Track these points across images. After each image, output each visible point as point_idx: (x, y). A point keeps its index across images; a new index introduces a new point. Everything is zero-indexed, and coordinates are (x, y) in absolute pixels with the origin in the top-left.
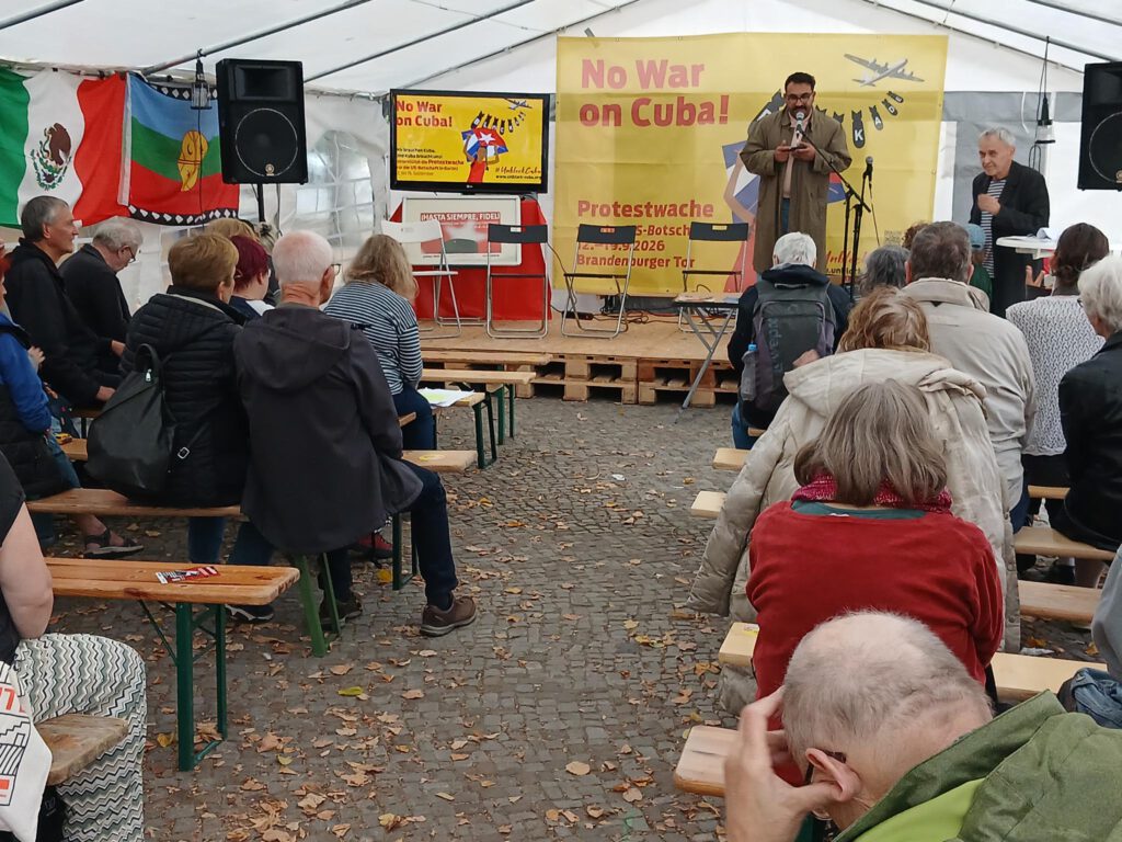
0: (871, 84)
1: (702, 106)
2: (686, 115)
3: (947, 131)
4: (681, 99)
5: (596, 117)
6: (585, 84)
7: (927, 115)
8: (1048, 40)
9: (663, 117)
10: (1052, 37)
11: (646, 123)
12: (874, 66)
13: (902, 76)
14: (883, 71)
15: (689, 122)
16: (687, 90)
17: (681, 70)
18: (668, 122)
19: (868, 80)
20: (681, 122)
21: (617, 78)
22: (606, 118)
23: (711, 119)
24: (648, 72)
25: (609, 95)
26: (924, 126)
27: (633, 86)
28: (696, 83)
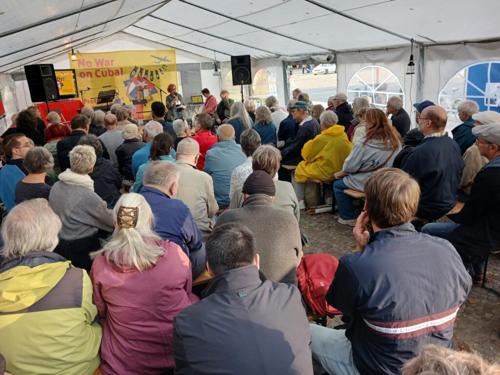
0: (158, 63)
1: (116, 71)
2: (111, 73)
3: (178, 73)
4: (109, 69)
5: (84, 76)
6: (79, 66)
7: (173, 70)
8: (215, 51)
9: (104, 74)
10: (216, 50)
11: (100, 76)
12: (158, 58)
13: (165, 60)
14: (161, 59)
15: (112, 75)
16: (110, 67)
17: (107, 61)
18: (106, 76)
19: (158, 62)
20: (110, 75)
21: (89, 64)
22: (88, 76)
23: (119, 74)
24: (98, 62)
25: (87, 69)
26: (173, 73)
27: (94, 66)
28: (112, 65)
